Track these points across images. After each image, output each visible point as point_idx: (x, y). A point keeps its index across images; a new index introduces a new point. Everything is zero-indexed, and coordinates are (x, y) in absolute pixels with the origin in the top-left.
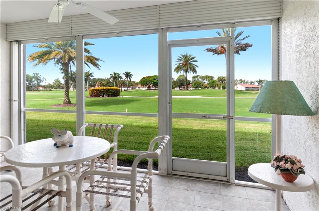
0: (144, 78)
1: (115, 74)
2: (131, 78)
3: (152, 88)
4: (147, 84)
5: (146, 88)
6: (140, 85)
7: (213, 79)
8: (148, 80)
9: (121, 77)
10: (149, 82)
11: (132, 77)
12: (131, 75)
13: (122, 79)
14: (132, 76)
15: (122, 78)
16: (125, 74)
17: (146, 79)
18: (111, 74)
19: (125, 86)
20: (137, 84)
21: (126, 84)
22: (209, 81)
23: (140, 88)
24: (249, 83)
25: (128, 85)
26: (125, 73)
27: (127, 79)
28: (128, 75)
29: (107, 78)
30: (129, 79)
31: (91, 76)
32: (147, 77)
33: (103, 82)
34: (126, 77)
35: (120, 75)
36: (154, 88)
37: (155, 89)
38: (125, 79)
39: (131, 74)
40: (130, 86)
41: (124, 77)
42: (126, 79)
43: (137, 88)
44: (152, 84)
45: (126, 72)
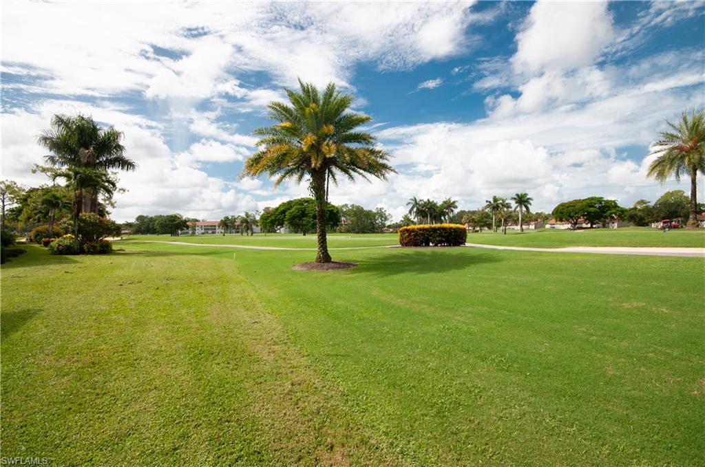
0: (563, 205)
1: (495, 200)
2: (529, 206)
3: (584, 225)
4: (570, 216)
5: (569, 226)
6: (553, 221)
8: (573, 208)
9: (508, 206)
10: (576, 213)
11: (530, 204)
12: (528, 199)
13: (510, 209)
14: (531, 201)
15: (511, 208)
16: (515, 199)
17: (568, 207)
18: (489, 200)
19: (516, 223)
20: (546, 218)
21: (518, 219)
23: (555, 226)
25: (522, 220)
26: (516, 197)
27: (521, 207)
28: (522, 200)
29: (480, 209)
30: (524, 209)
31: (454, 208)
32: (571, 203)
33: (473, 217)
34: (517, 205)
35: (507, 202)
36: (589, 225)
37: (592, 227)
38: (516, 208)
39: (528, 197)
40: (528, 223)
41: (513, 204)
42: (518, 209)
43: (548, 226)
44: (583, 216)
45: (517, 195)
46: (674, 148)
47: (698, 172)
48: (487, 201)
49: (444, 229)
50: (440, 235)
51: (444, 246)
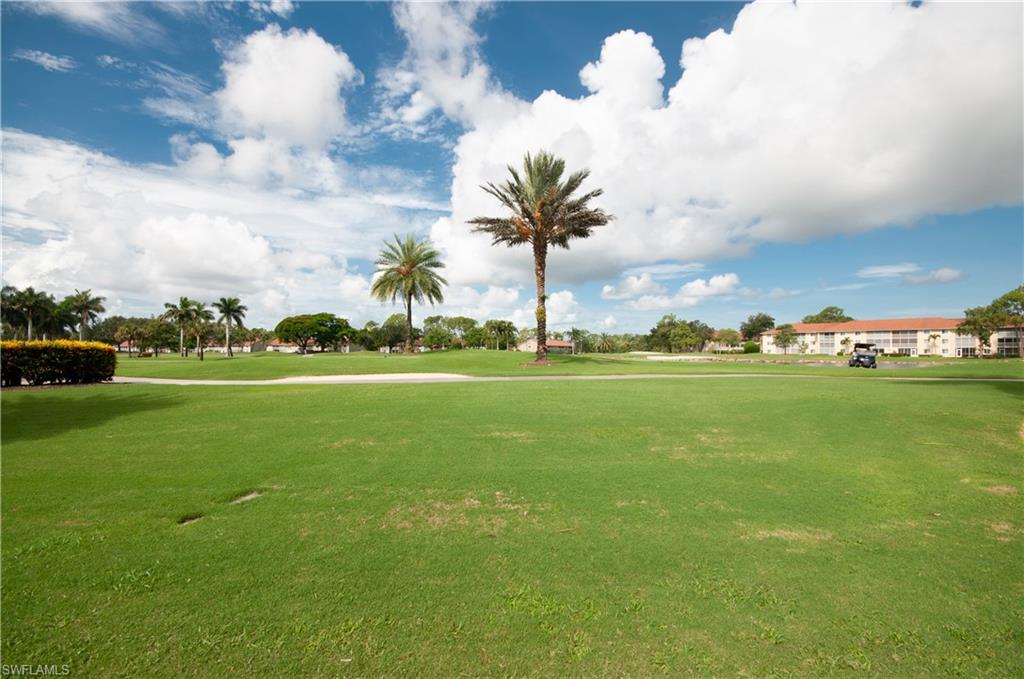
0: (289, 320)
1: (185, 303)
2: (241, 318)
3: (315, 349)
4: (297, 335)
5: (296, 349)
6: (277, 342)
7: (476, 326)
8: (301, 326)
9: (208, 316)
10: (305, 332)
11: (244, 316)
12: (240, 307)
13: (211, 321)
14: (244, 312)
15: (213, 318)
16: (218, 305)
17: (295, 324)
18: (172, 303)
19: (221, 342)
20: (267, 337)
21: (225, 335)
22: (465, 331)
23: (280, 348)
24: (552, 337)
25: (231, 338)
26: (221, 303)
27: (229, 319)
28: (231, 308)
29: (156, 317)
30: (234, 322)
31: (98, 311)
32: (298, 318)
33: (140, 330)
34: (222, 314)
35: (206, 309)
36: (320, 349)
37: (323, 351)
38: (221, 319)
39: (239, 304)
40: (240, 343)
41: (217, 314)
42: (225, 321)
43: (270, 349)
44: (313, 336)
45: (223, 300)
46: (392, 270)
47: (413, 297)
48: (167, 305)
49: (62, 351)
50: (48, 363)
51: (61, 384)
